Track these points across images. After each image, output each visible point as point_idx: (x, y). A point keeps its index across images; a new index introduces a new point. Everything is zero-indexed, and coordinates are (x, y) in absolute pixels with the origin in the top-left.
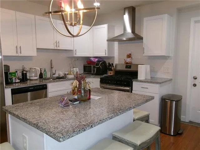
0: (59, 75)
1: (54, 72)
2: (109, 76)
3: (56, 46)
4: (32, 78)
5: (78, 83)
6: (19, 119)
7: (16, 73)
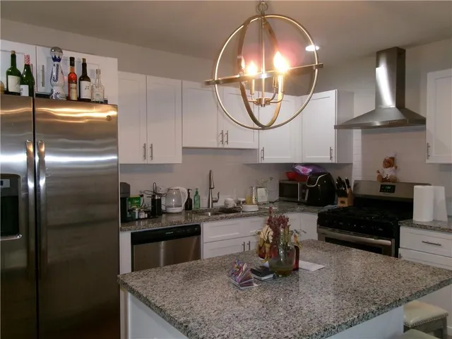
0: (225, 204)
1: (215, 196)
2: (339, 208)
3: (222, 141)
4: (171, 210)
5: (272, 233)
6: (149, 306)
7: (142, 199)
